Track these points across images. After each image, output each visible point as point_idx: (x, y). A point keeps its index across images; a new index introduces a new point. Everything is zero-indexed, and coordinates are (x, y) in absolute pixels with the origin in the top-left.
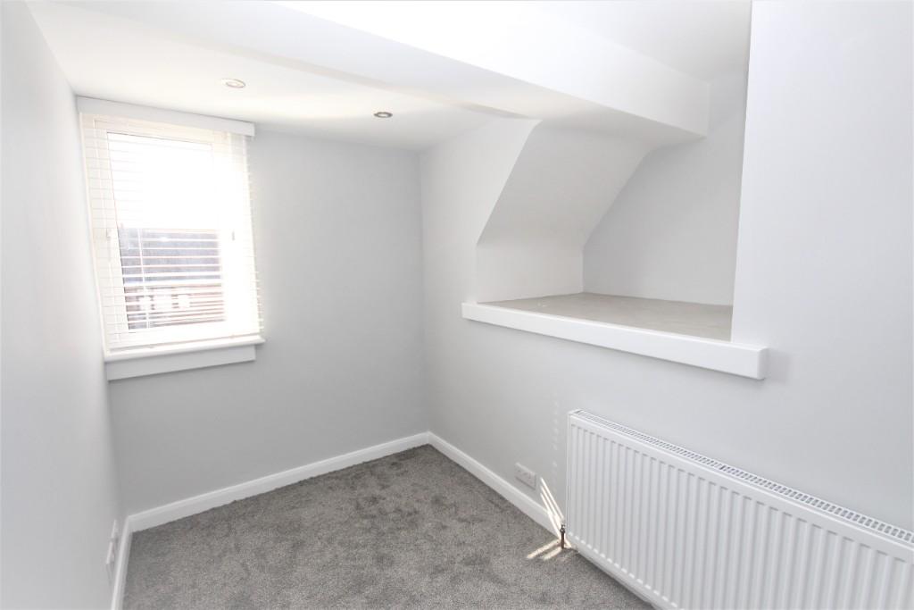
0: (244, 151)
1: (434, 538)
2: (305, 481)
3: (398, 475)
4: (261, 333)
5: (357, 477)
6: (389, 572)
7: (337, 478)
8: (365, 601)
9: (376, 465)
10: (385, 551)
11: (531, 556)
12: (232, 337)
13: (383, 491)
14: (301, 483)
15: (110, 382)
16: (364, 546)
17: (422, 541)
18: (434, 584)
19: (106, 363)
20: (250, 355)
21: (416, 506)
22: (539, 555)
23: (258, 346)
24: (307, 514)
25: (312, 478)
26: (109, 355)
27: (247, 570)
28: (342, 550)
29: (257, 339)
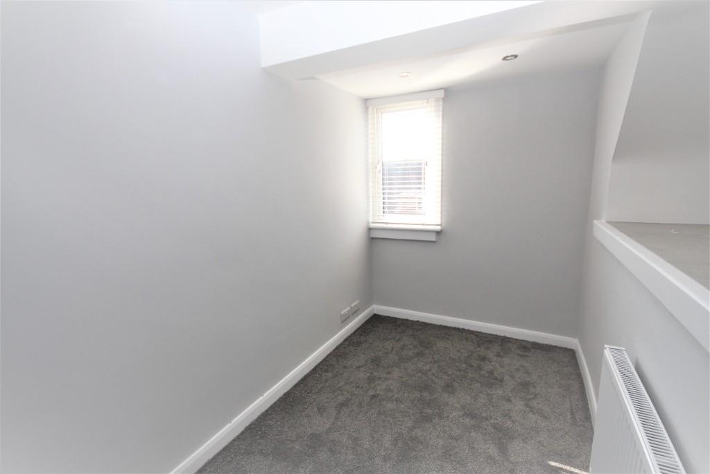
0: (441, 108)
1: (493, 400)
2: (459, 329)
3: (518, 355)
4: (441, 225)
5: (490, 342)
6: (445, 395)
7: (477, 336)
8: (419, 396)
9: (510, 342)
10: (456, 385)
11: (553, 464)
12: (423, 225)
13: (495, 358)
14: (455, 329)
15: (372, 238)
16: (448, 376)
17: (483, 396)
18: (461, 419)
19: (370, 229)
20: (433, 238)
21: (506, 377)
22: (561, 469)
23: (438, 233)
24: (440, 344)
25: (464, 329)
26: (372, 225)
27: (392, 350)
28: (436, 369)
29: (439, 228)
